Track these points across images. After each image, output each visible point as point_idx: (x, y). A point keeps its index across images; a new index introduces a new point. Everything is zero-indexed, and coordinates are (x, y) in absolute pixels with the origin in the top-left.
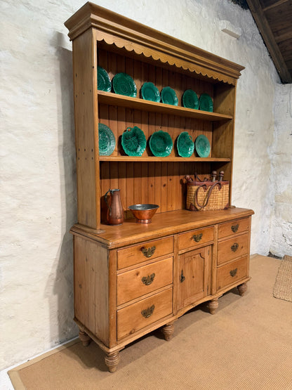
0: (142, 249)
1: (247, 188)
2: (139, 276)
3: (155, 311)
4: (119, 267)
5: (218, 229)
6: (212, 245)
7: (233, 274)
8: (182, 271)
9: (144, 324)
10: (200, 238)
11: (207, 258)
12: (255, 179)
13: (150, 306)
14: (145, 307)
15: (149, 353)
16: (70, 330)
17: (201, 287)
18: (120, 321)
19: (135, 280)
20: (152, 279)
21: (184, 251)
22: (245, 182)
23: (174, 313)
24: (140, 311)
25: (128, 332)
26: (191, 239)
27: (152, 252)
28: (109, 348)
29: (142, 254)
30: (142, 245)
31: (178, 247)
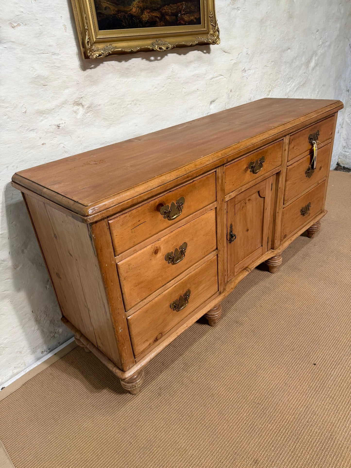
0: (159, 207)
1: (316, 65)
2: (159, 255)
3: (192, 296)
4: (119, 250)
5: (290, 143)
6: (278, 174)
7: (304, 212)
8: (231, 226)
9: (176, 320)
10: (261, 166)
11: (269, 195)
12: (330, 46)
13: (182, 292)
14: (176, 297)
15: (187, 353)
16: (61, 330)
17: (259, 240)
18: (135, 331)
19: (154, 262)
20: (182, 253)
21: (233, 195)
22: (315, 53)
23: (221, 289)
24: (168, 304)
25: (151, 341)
26: (246, 170)
27: (179, 209)
28: (123, 371)
29: (160, 217)
30: (157, 200)
31: (223, 190)
